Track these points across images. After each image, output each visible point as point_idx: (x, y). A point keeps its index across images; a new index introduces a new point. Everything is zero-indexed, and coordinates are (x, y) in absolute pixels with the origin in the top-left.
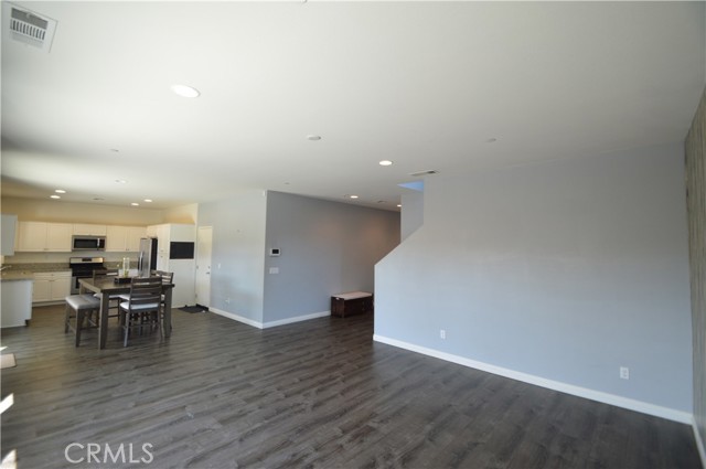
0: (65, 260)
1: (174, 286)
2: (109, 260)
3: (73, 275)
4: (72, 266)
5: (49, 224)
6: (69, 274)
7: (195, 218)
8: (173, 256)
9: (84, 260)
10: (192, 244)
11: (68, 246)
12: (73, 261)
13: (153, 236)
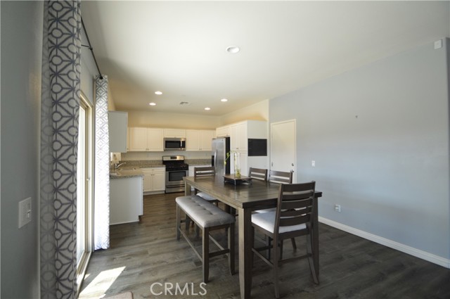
0: (159, 158)
1: (320, 194)
2: (188, 157)
3: (167, 170)
4: (165, 163)
5: (149, 129)
6: (163, 169)
7: (266, 115)
8: (251, 153)
9: (172, 158)
10: (265, 141)
11: (160, 147)
12: (165, 159)
13: (225, 135)
